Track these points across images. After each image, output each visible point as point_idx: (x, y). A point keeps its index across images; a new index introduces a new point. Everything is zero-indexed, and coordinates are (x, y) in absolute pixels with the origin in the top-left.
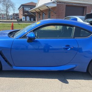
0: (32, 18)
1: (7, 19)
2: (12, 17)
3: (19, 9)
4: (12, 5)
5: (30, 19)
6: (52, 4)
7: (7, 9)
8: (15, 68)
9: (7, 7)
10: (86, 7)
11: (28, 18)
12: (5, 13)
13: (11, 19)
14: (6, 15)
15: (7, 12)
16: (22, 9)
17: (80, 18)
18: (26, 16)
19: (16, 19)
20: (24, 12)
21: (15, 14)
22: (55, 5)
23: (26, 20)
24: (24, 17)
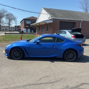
0: (32, 30)
1: (9, 31)
2: (14, 29)
3: (21, 22)
4: (14, 19)
5: (31, 31)
7: (9, 23)
8: (31, 56)
9: (10, 20)
10: (76, 23)
11: (29, 30)
12: (8, 25)
13: (13, 31)
14: (8, 27)
15: (9, 25)
16: (24, 22)
17: (68, 32)
18: (27, 28)
19: (17, 31)
20: (26, 25)
22: (51, 22)
23: (27, 32)
24: (25, 29)
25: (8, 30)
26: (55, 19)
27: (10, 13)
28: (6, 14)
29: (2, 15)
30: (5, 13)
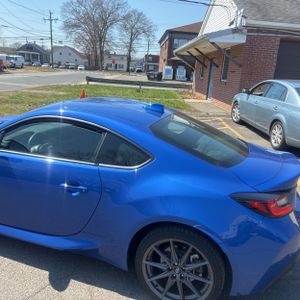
1: (128, 70)
2: (142, 64)
3: (160, 42)
5: (188, 76)
6: (232, 36)
7: (131, 43)
9: (134, 36)
12: (125, 52)
14: (126, 58)
15: (130, 51)
16: (167, 43)
17: (297, 89)
21: (151, 56)
23: (174, 79)
24: (170, 67)
25: (125, 68)
26: (259, 30)
27: (134, 12)
28: (121, 13)
29: (111, 18)
30: (119, 11)
